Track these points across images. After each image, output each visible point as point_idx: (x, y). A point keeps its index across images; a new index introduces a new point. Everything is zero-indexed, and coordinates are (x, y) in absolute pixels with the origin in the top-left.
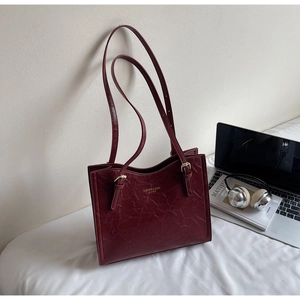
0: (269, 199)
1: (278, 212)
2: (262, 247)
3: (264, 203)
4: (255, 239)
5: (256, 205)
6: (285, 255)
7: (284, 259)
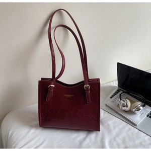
0: (141, 108)
1: (148, 116)
2: (133, 134)
3: (138, 109)
4: (130, 129)
5: (134, 110)
6: (145, 141)
7: (143, 143)
